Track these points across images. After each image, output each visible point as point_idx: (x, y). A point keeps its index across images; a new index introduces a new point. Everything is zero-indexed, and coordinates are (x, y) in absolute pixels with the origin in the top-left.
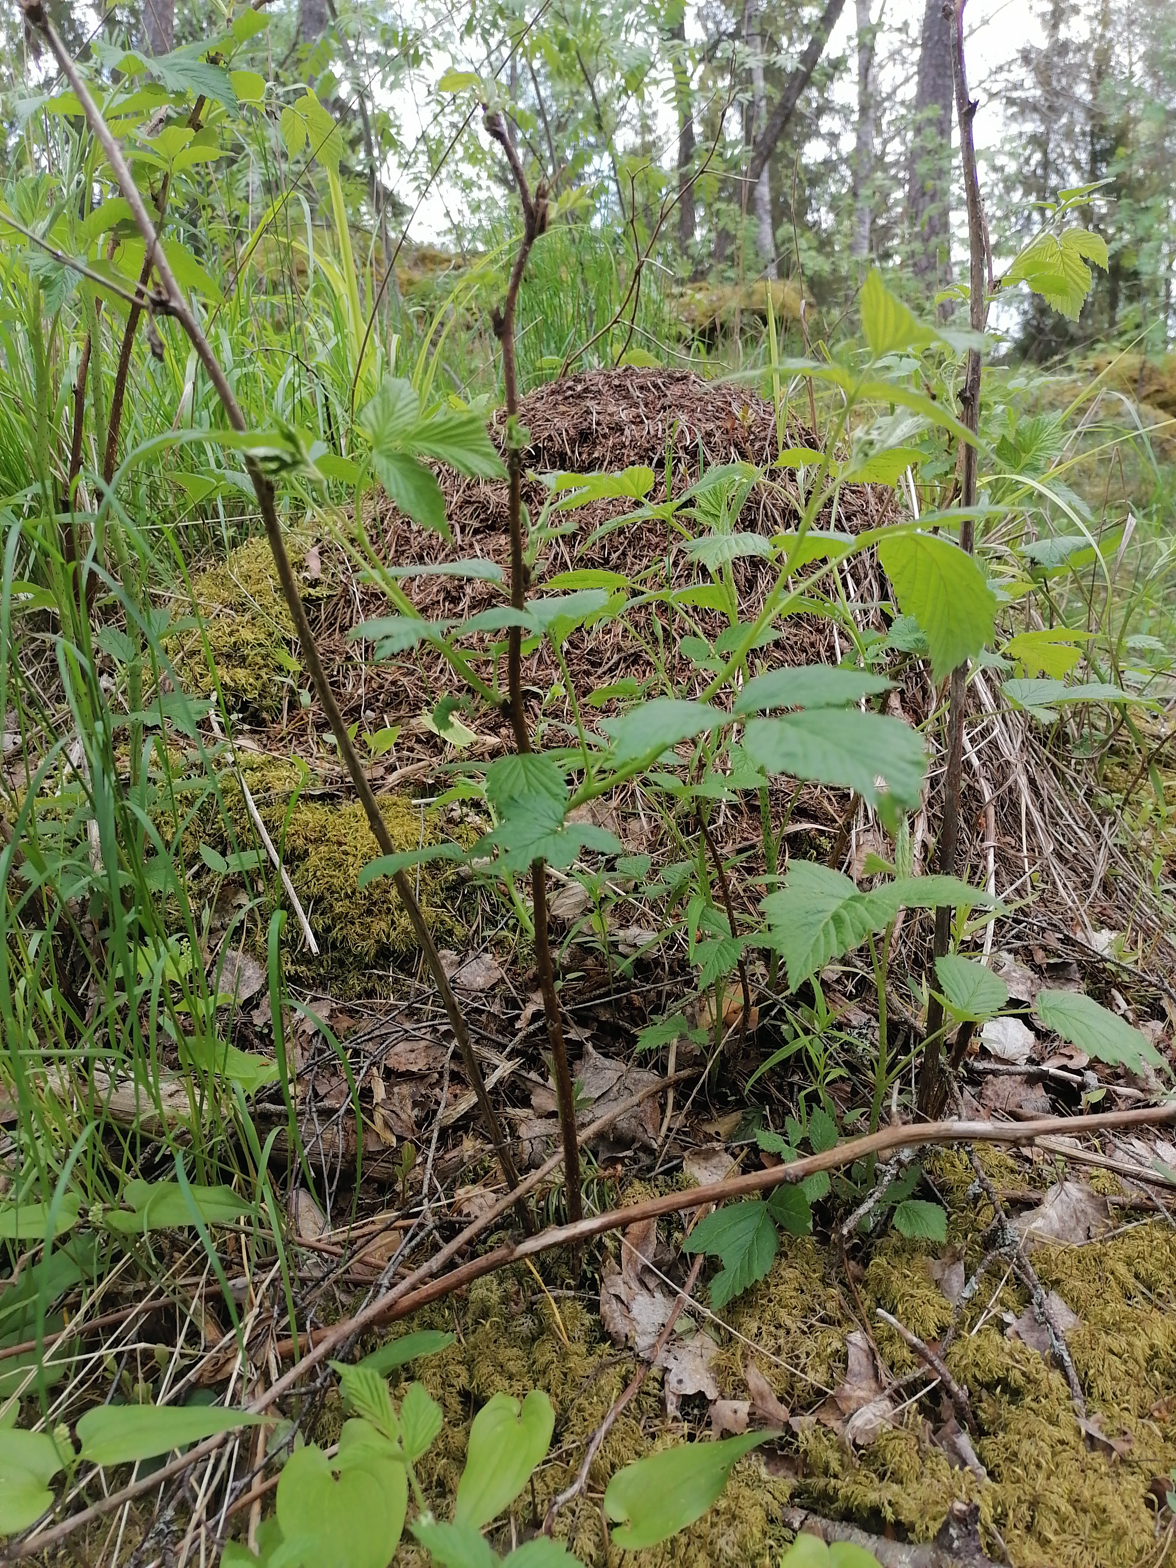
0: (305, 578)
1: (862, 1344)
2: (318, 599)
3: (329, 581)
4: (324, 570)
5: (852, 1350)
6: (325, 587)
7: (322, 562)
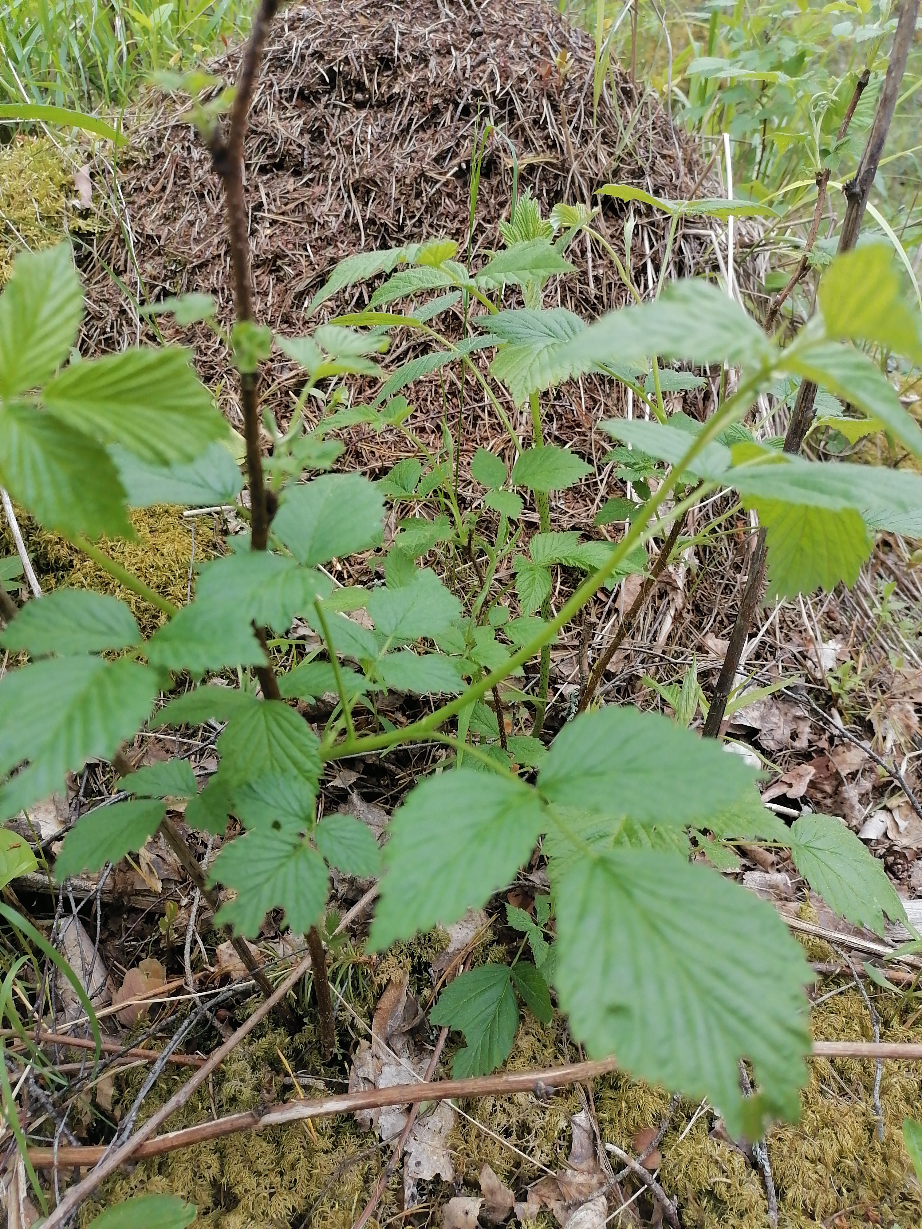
0: (74, 207)
1: (585, 1124)
2: (90, 234)
3: (100, 213)
4: (96, 198)
5: (577, 1133)
6: (97, 220)
7: (94, 188)
